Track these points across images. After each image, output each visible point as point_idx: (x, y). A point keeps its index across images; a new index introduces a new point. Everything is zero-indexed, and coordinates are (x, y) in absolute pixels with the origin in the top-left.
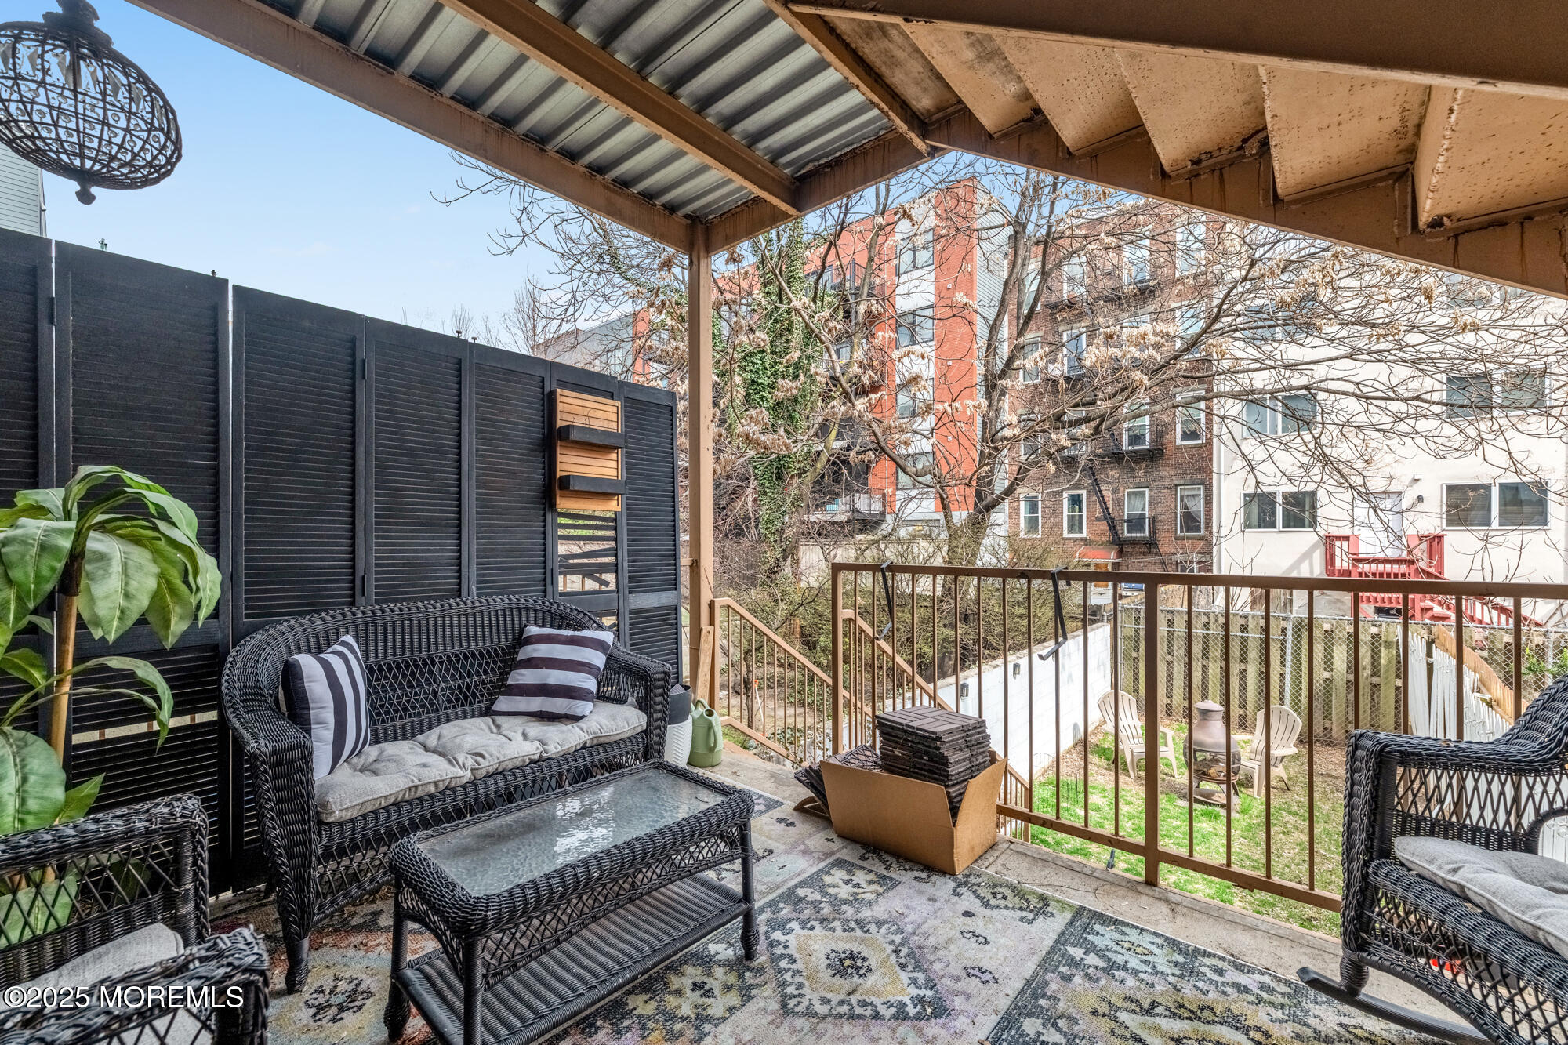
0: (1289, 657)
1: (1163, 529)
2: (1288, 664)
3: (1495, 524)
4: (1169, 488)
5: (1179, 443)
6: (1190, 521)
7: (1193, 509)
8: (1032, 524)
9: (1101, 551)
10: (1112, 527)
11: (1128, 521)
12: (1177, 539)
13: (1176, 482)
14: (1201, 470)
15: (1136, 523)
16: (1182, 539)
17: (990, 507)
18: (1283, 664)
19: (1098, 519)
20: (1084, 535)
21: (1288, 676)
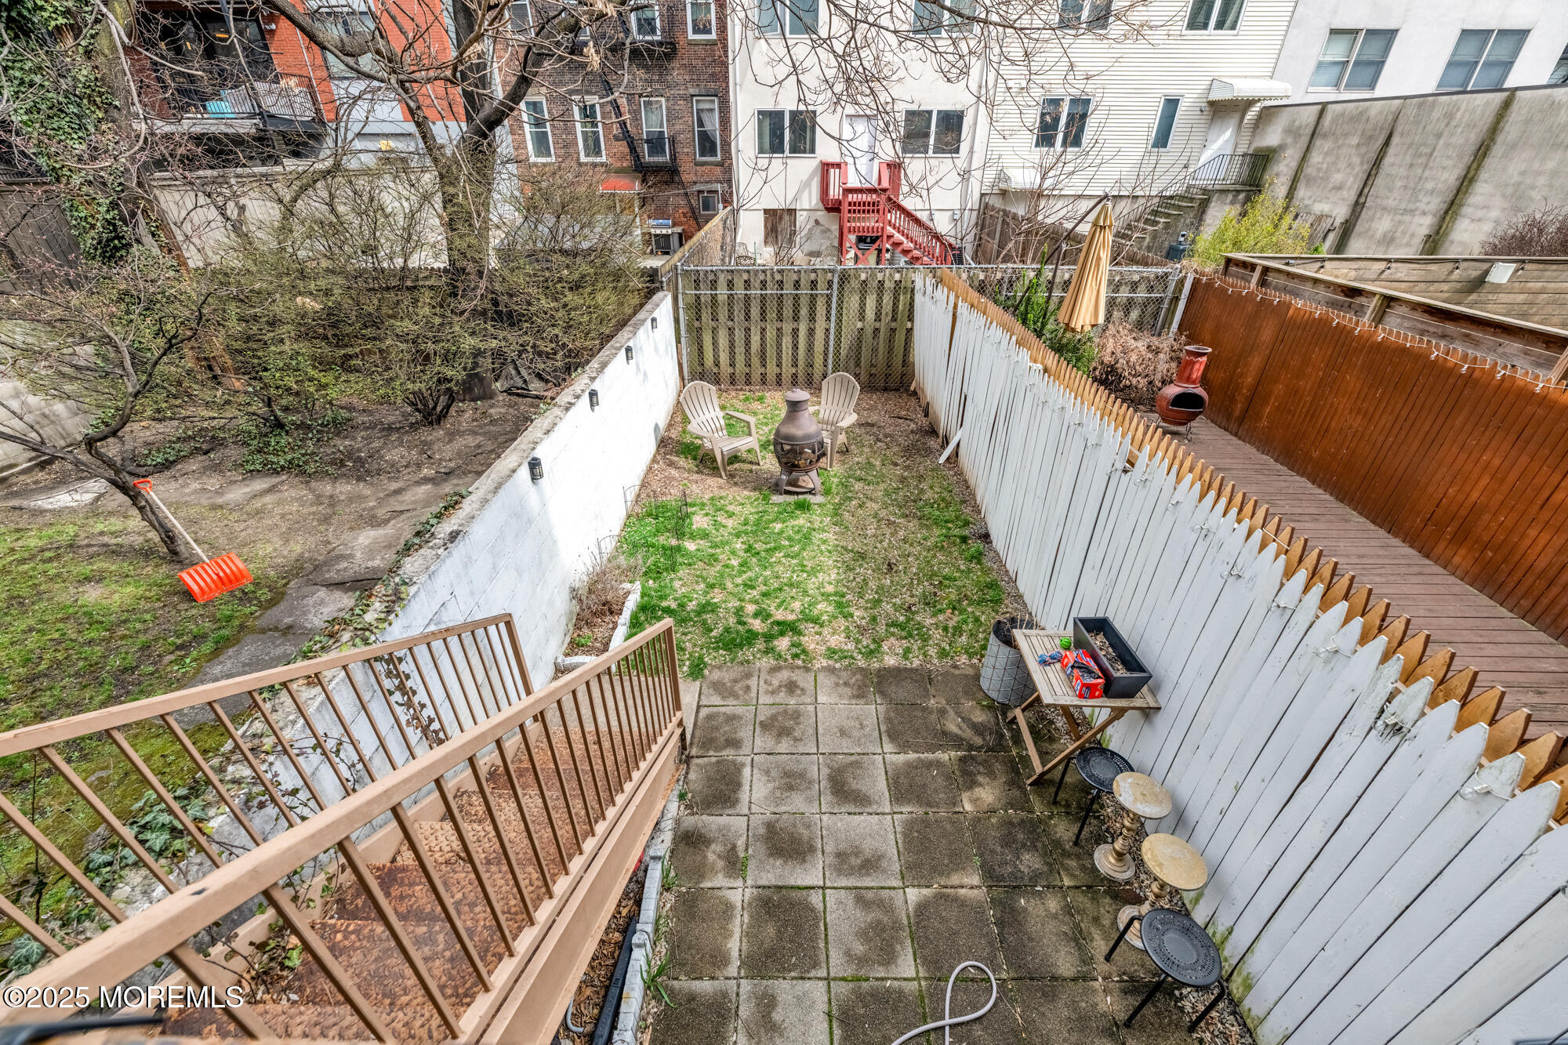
0: (833, 312)
1: (683, 150)
2: (833, 319)
3: (931, 151)
4: (684, 98)
5: (691, 36)
6: (707, 144)
7: (708, 127)
8: (541, 141)
9: (624, 181)
10: (633, 149)
11: (648, 141)
12: (697, 164)
13: (692, 91)
14: (714, 77)
15: (656, 143)
16: (703, 164)
17: (493, 122)
18: (828, 319)
19: (617, 138)
20: (604, 159)
21: (832, 331)
